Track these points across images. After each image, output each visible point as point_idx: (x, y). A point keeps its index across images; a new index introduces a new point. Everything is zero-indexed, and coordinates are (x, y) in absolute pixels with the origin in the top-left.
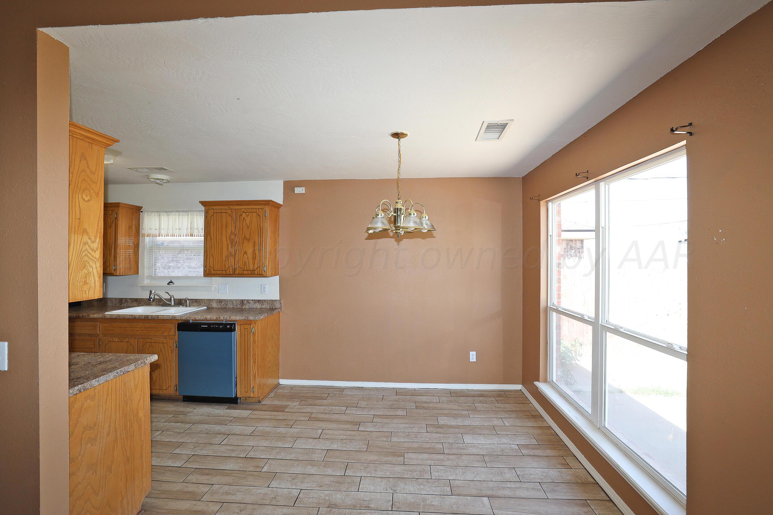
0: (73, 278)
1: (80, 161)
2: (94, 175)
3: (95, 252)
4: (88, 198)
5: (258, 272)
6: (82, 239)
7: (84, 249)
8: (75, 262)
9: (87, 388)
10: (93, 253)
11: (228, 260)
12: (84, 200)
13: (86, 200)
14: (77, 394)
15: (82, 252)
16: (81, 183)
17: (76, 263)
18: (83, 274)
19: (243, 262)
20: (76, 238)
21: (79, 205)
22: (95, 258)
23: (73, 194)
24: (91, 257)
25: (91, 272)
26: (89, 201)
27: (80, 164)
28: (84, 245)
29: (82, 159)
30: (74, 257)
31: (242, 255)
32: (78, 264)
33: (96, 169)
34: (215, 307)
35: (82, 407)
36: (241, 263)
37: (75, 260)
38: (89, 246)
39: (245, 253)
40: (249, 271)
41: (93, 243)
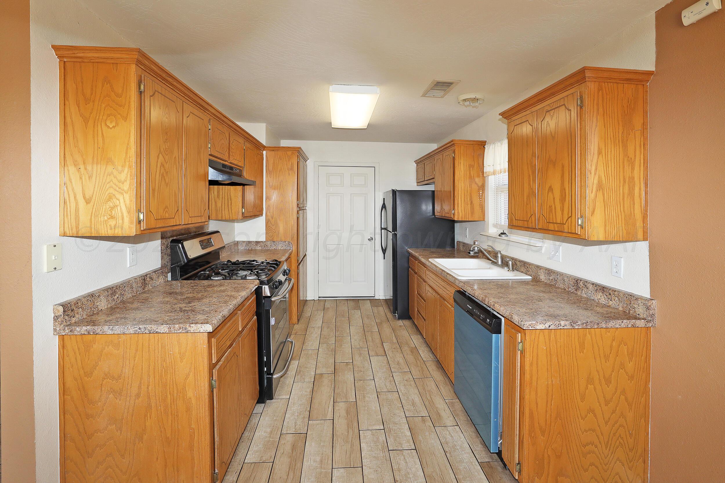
0: (95, 211)
1: (103, 86)
2: (121, 97)
3: (123, 183)
4: (114, 124)
5: (568, 229)
6: (106, 169)
7: (108, 181)
8: (98, 193)
9: (97, 332)
10: (121, 185)
11: (530, 202)
12: (108, 127)
13: (111, 127)
14: (84, 334)
15: (106, 184)
16: (105, 109)
17: (99, 195)
18: (108, 207)
19: (548, 207)
20: (99, 170)
21: (102, 134)
22: (123, 190)
23: (95, 122)
24: (117, 189)
25: (118, 205)
26: (114, 127)
27: (102, 90)
28: (108, 176)
29: (105, 83)
30: (96, 189)
31: (546, 194)
32: (101, 196)
33: (123, 90)
34: (542, 280)
35: (102, 351)
36: (545, 207)
37: (98, 192)
38: (115, 177)
39: (551, 189)
40: (556, 225)
41: (121, 173)
